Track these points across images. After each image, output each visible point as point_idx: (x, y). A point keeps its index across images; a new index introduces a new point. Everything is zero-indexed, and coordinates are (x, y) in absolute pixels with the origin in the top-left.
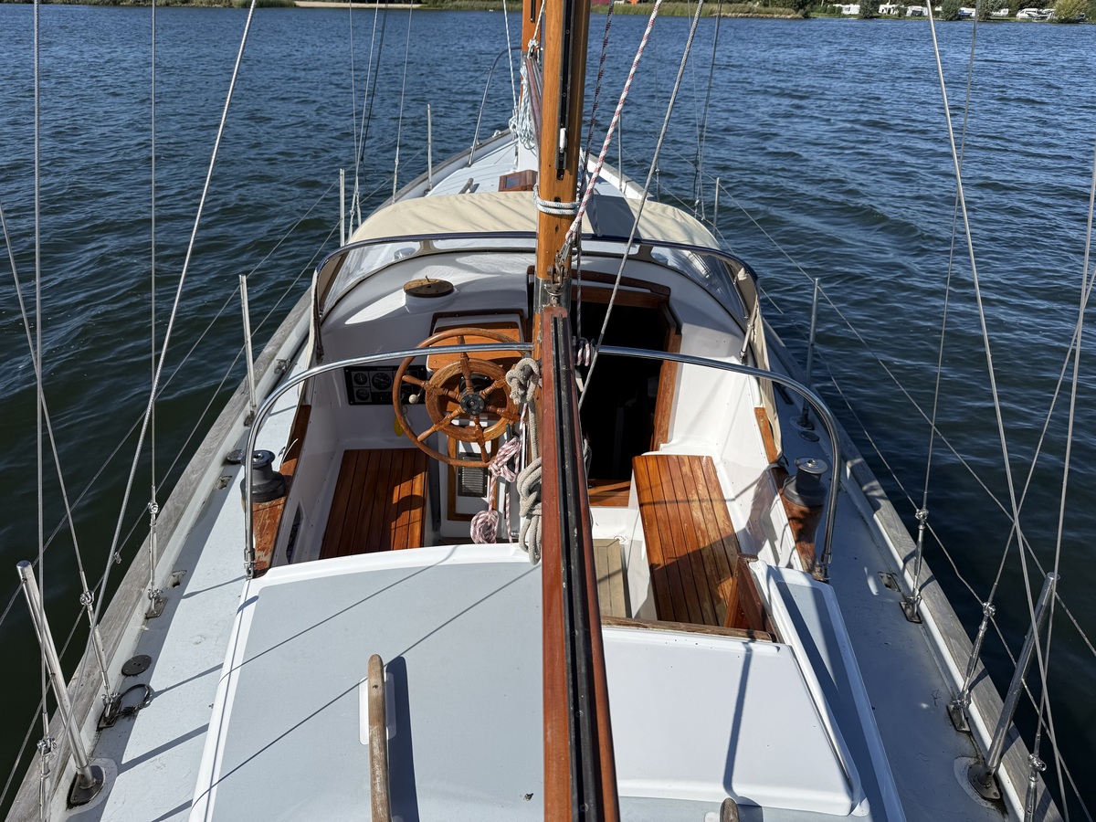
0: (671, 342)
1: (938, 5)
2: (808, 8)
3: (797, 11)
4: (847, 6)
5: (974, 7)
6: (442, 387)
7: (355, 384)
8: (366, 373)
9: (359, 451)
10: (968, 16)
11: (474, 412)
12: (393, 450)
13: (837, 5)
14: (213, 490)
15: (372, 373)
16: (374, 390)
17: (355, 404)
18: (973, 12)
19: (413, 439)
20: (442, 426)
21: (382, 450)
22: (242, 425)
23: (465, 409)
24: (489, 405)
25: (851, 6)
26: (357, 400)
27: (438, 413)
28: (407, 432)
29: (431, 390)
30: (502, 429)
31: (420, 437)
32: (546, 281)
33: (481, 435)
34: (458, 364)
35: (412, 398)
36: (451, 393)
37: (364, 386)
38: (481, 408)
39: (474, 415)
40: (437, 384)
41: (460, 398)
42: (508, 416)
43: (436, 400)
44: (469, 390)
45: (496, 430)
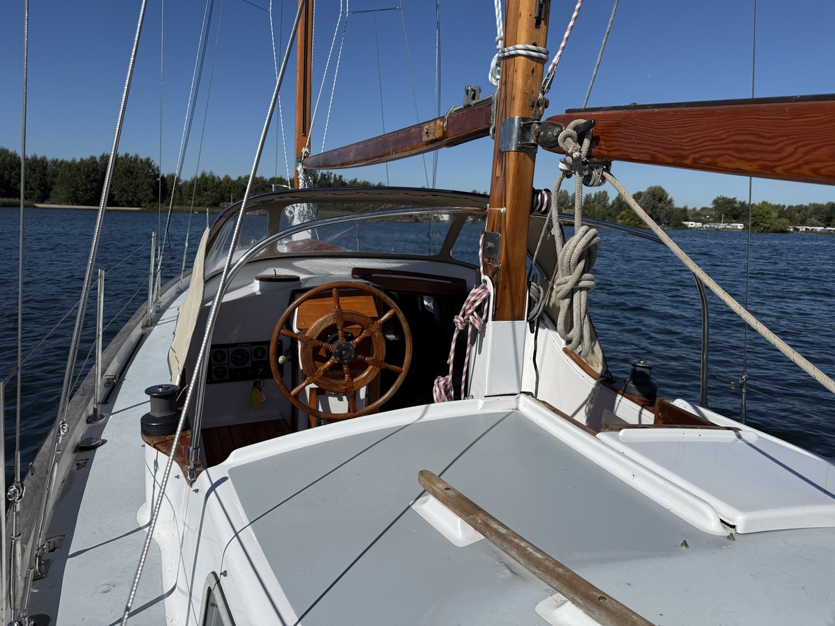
6: (317, 339)
8: (225, 350)
9: (217, 428)
11: (346, 361)
12: (252, 424)
14: (70, 471)
15: (232, 350)
16: (233, 366)
17: (212, 382)
19: (287, 394)
22: (85, 422)
23: (338, 359)
24: (359, 354)
26: (215, 378)
27: (312, 365)
28: (282, 387)
29: (307, 342)
30: (370, 377)
31: (293, 392)
32: (523, 119)
33: (351, 384)
34: (333, 315)
35: (281, 359)
36: (324, 345)
37: (223, 362)
38: (353, 356)
39: (346, 364)
40: (313, 336)
41: (333, 348)
42: (375, 363)
43: (311, 352)
44: (341, 340)
45: (365, 378)
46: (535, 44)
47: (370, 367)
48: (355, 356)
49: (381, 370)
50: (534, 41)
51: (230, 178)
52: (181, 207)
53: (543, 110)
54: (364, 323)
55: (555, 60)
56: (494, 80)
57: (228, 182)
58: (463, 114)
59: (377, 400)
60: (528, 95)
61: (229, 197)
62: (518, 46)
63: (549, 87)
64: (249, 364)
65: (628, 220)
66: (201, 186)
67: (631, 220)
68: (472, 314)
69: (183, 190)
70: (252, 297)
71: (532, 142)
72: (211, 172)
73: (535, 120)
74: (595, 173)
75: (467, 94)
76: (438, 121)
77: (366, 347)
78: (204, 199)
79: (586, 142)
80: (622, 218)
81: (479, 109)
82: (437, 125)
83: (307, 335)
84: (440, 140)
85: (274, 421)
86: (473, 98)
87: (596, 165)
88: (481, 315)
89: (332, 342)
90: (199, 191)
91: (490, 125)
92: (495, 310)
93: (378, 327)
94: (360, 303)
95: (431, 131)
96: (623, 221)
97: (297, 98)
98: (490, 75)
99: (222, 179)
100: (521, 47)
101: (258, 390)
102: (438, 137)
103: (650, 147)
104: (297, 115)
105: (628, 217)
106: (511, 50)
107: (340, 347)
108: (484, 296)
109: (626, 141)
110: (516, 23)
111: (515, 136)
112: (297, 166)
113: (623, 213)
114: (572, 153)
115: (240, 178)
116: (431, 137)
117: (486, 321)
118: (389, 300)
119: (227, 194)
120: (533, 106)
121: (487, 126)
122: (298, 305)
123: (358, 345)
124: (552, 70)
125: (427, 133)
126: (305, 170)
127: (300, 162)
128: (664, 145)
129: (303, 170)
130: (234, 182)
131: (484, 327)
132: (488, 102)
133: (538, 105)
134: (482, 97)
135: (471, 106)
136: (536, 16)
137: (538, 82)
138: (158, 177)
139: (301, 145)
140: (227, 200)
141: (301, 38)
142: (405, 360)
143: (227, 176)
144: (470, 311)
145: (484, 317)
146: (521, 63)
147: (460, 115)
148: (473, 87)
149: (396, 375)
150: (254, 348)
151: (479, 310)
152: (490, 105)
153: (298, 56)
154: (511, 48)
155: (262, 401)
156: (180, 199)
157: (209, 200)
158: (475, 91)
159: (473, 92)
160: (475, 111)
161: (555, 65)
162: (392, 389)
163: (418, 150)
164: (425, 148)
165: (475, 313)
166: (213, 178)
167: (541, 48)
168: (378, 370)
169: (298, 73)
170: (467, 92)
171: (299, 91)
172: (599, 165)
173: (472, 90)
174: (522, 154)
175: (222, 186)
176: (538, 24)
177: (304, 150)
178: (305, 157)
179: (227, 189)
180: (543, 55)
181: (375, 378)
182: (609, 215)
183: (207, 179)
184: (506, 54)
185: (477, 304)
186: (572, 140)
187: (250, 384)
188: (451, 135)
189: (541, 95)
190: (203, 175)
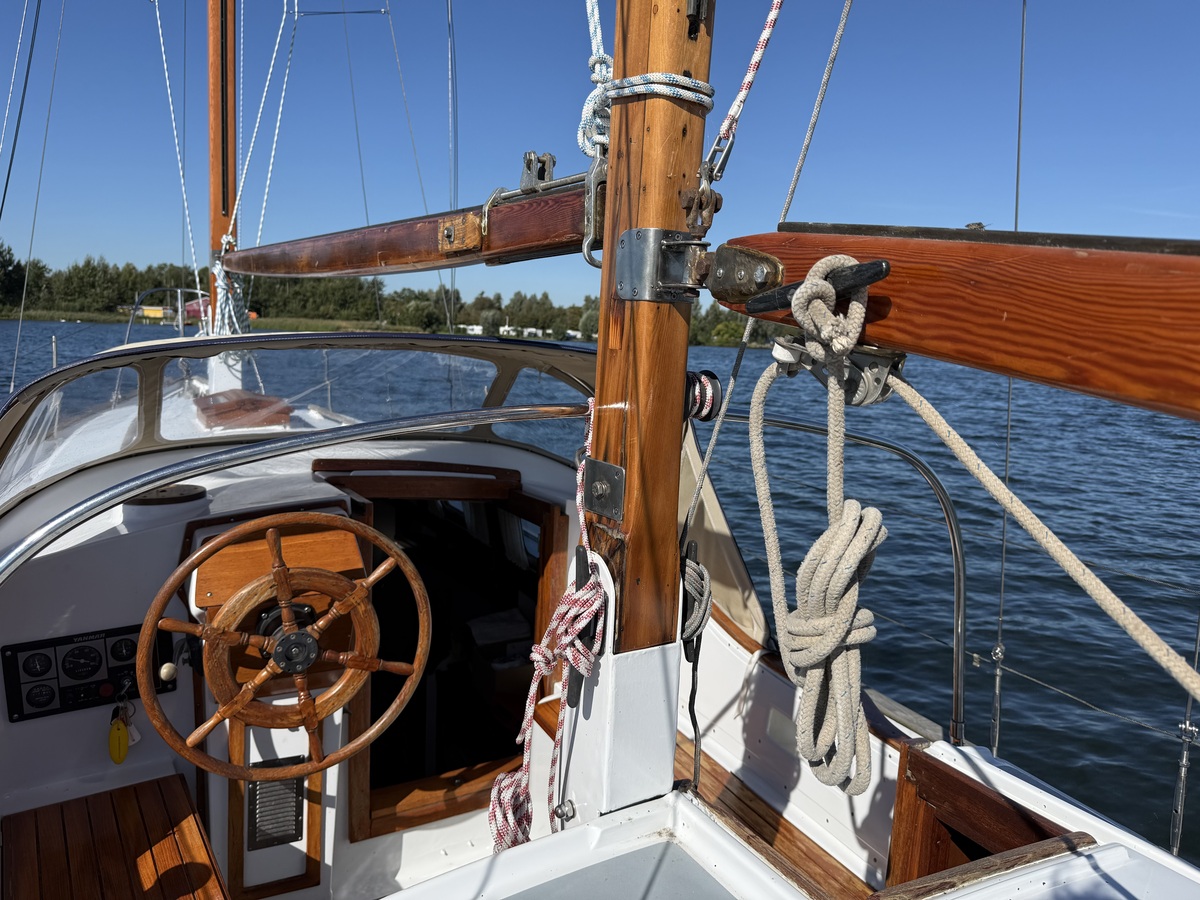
0: (556, 526)
1: (549, 328)
2: (434, 327)
3: (425, 329)
4: (471, 327)
5: (577, 330)
6: (236, 630)
7: (24, 677)
8: (49, 652)
9: (35, 812)
10: (575, 337)
11: (299, 668)
12: (111, 793)
13: (462, 326)
15: (64, 649)
16: (67, 681)
17: (23, 717)
18: (579, 335)
19: (178, 745)
20: (238, 707)
21: (86, 799)
23: (283, 665)
24: (325, 650)
25: (475, 327)
26: (28, 709)
27: (230, 682)
28: (166, 733)
29: (216, 639)
30: (349, 690)
31: (191, 740)
32: (665, 234)
33: (311, 709)
34: (269, 581)
35: (165, 670)
36: (254, 639)
37: (44, 677)
38: (313, 656)
39: (299, 673)
40: (229, 626)
41: (271, 644)
42: (358, 663)
43: (226, 657)
44: (287, 627)
45: (338, 694)
46: (687, 74)
47: (349, 672)
48: (319, 656)
49: (373, 674)
50: (685, 68)
51: (134, 268)
52: (51, 313)
53: (711, 217)
54: (335, 589)
55: (735, 110)
56: (588, 142)
57: (131, 274)
58: (523, 207)
59: (366, 729)
60: (674, 182)
61: (133, 298)
62: (652, 76)
63: (722, 169)
64: (102, 674)
65: (726, 336)
66: (85, 280)
67: (730, 336)
68: (572, 644)
69: (54, 287)
70: (109, 540)
71: (689, 283)
72: (102, 258)
73: (694, 238)
74: (868, 375)
75: (529, 168)
76: (471, 216)
77: (340, 634)
78: (89, 300)
79: (857, 310)
80: (718, 334)
81: (556, 201)
82: (469, 224)
83: (215, 624)
84: (474, 252)
85: (158, 782)
86: (541, 175)
87: (872, 360)
88: (589, 645)
89: (268, 633)
90: (80, 287)
91: (583, 235)
92: (620, 630)
93: (363, 594)
94: (327, 542)
95: (457, 233)
96: (720, 337)
97: (211, 153)
98: (580, 134)
99: (121, 269)
100: (659, 78)
101: (122, 725)
102: (471, 246)
103: (1065, 348)
104: (212, 180)
105: (727, 332)
106: (637, 84)
107: (285, 642)
108: (596, 605)
109: (980, 320)
110: (646, 25)
111: (649, 269)
112: (214, 266)
113: (720, 326)
114: (831, 339)
115: (150, 268)
116: (457, 245)
117: (601, 652)
118: (384, 541)
119: (130, 292)
120: (688, 209)
121: (575, 237)
122: (197, 564)
123: (324, 632)
124: (728, 131)
125: (449, 236)
126: (227, 273)
127: (219, 258)
128: (1118, 350)
129: (223, 273)
130: (141, 274)
131: (595, 668)
132: (576, 189)
133: (701, 207)
134: (558, 176)
135: (536, 191)
136: (691, 12)
137: (694, 156)
138: (10, 265)
139: (219, 229)
140: (130, 301)
141: (215, 51)
142: (419, 650)
143: (128, 265)
144: (566, 640)
145: (597, 647)
146: (659, 111)
147: (517, 208)
148: (540, 155)
149: (402, 679)
150: (111, 641)
151: (587, 635)
152: (581, 195)
153: (211, 80)
154: (636, 79)
155: (131, 743)
156: (47, 300)
157: (97, 302)
158: (544, 163)
159: (540, 165)
160: (547, 203)
161: (734, 120)
162: (394, 706)
163: (431, 265)
164: (445, 262)
165: (578, 643)
166: (105, 268)
167: (701, 83)
168: (366, 675)
169: (211, 109)
170: (529, 164)
171: (214, 140)
172: (878, 360)
173: (539, 161)
174: (665, 307)
175: (121, 279)
176: (693, 31)
177: (225, 239)
178: (227, 251)
179: (130, 284)
180: (705, 98)
181: (359, 692)
182: (702, 329)
183: (94, 269)
184: (627, 92)
185: (581, 624)
186: (825, 307)
187: (106, 711)
188: (498, 246)
189: (704, 185)
190: (88, 263)
